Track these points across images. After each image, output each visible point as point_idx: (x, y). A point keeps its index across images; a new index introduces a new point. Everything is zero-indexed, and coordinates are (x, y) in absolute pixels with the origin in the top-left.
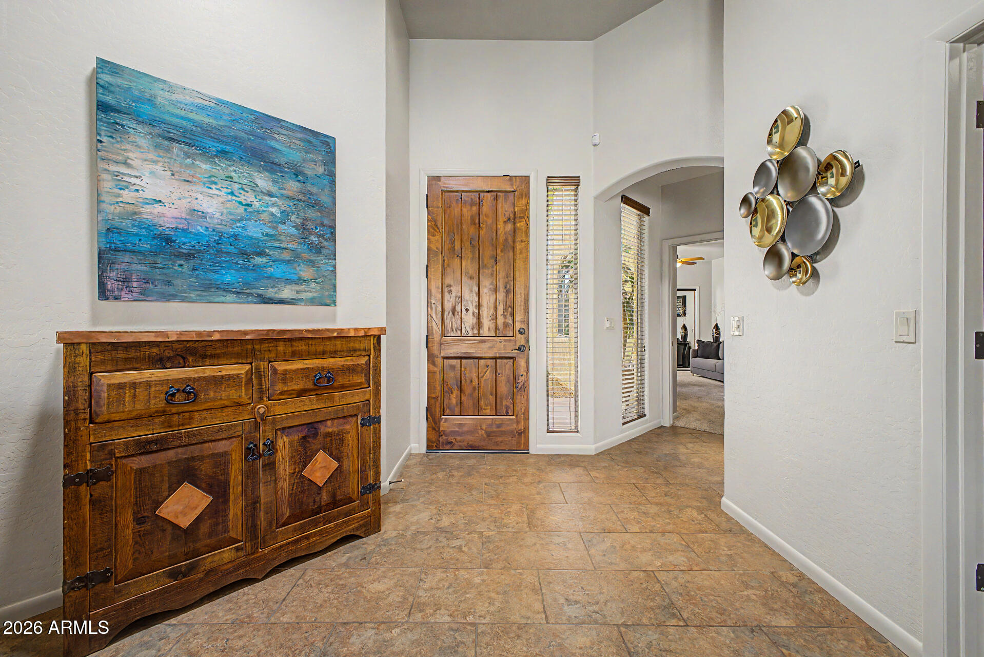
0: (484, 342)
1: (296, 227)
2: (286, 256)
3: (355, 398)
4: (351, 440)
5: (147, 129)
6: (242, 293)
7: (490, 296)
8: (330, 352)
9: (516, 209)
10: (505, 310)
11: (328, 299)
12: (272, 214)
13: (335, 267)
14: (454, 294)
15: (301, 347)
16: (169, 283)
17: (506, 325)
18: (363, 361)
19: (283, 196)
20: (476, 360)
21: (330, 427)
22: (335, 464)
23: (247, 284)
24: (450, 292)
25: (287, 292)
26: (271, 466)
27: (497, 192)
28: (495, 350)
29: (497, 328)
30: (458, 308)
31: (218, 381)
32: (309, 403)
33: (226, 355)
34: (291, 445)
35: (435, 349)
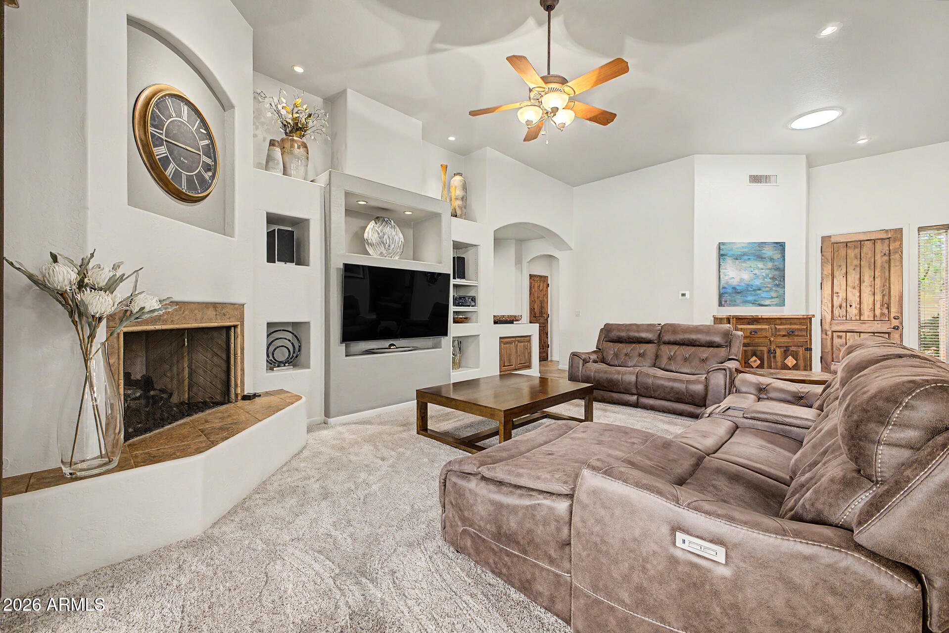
0: (864, 323)
1: (770, 279)
2: (767, 289)
3: (802, 339)
4: (801, 354)
5: (731, 258)
6: (755, 303)
7: (869, 298)
8: (793, 323)
9: (891, 248)
10: (882, 305)
11: (782, 304)
12: (763, 275)
13: (784, 291)
14: (841, 297)
15: (784, 321)
16: (735, 301)
17: (882, 314)
18: (805, 327)
19: (768, 269)
20: (858, 334)
21: (793, 349)
22: (795, 362)
23: (755, 300)
24: (838, 296)
25: (767, 302)
26: (775, 357)
27: (874, 240)
28: (873, 328)
29: (874, 316)
30: (844, 305)
31: (762, 329)
32: (785, 339)
33: (763, 322)
34: (781, 352)
35: (827, 327)
